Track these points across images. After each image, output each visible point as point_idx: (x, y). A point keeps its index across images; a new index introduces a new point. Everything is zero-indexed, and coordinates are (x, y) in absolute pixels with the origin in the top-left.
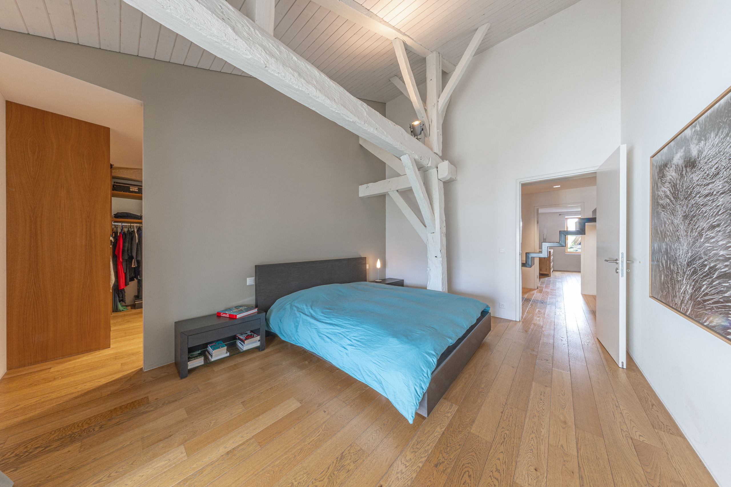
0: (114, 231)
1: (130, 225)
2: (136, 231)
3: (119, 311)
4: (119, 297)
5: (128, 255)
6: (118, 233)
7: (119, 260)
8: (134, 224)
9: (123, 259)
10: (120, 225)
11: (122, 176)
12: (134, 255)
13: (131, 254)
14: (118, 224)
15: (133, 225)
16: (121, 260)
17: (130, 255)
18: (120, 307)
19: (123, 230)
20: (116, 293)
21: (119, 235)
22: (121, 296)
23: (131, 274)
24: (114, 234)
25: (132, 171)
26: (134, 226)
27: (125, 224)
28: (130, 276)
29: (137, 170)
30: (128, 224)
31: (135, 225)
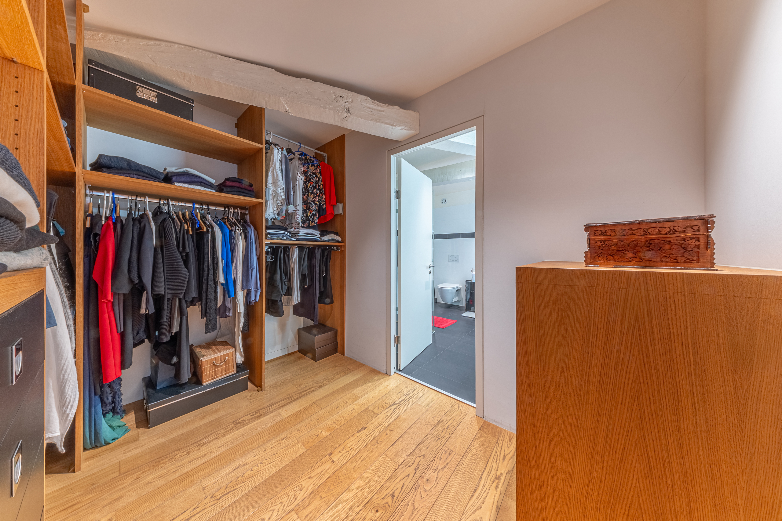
0: (90, 212)
1: (134, 198)
2: (150, 214)
3: (104, 444)
4: (103, 402)
5: (131, 281)
6: (101, 217)
7: (106, 297)
8: (145, 198)
9: (114, 294)
10: (108, 197)
11: (115, 53)
12: (147, 280)
13: (140, 277)
14: (102, 194)
15: (142, 199)
16: (110, 297)
17: (136, 281)
18: (106, 432)
19: (116, 212)
20: (95, 394)
21: (103, 223)
22: (110, 398)
23: (138, 333)
24: (89, 219)
25: (142, 42)
26: (145, 202)
27: (121, 196)
28: (134, 338)
29: (158, 42)
30: (130, 198)
31: (148, 200)
